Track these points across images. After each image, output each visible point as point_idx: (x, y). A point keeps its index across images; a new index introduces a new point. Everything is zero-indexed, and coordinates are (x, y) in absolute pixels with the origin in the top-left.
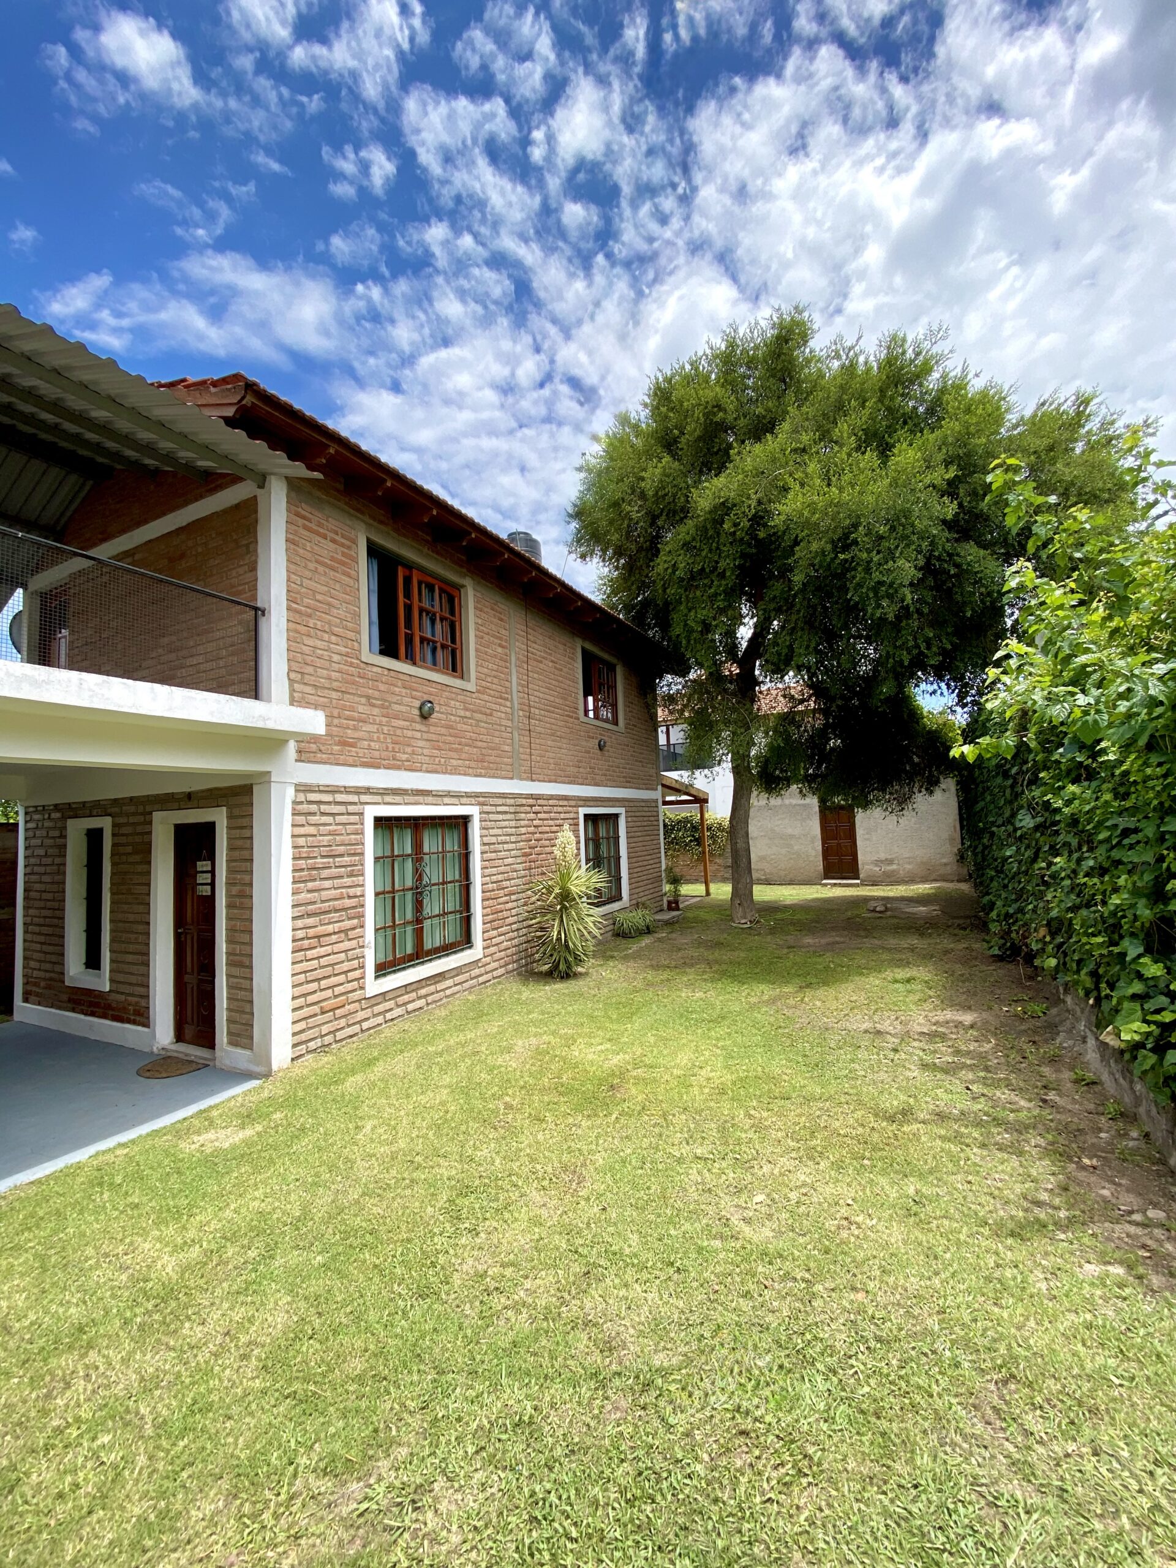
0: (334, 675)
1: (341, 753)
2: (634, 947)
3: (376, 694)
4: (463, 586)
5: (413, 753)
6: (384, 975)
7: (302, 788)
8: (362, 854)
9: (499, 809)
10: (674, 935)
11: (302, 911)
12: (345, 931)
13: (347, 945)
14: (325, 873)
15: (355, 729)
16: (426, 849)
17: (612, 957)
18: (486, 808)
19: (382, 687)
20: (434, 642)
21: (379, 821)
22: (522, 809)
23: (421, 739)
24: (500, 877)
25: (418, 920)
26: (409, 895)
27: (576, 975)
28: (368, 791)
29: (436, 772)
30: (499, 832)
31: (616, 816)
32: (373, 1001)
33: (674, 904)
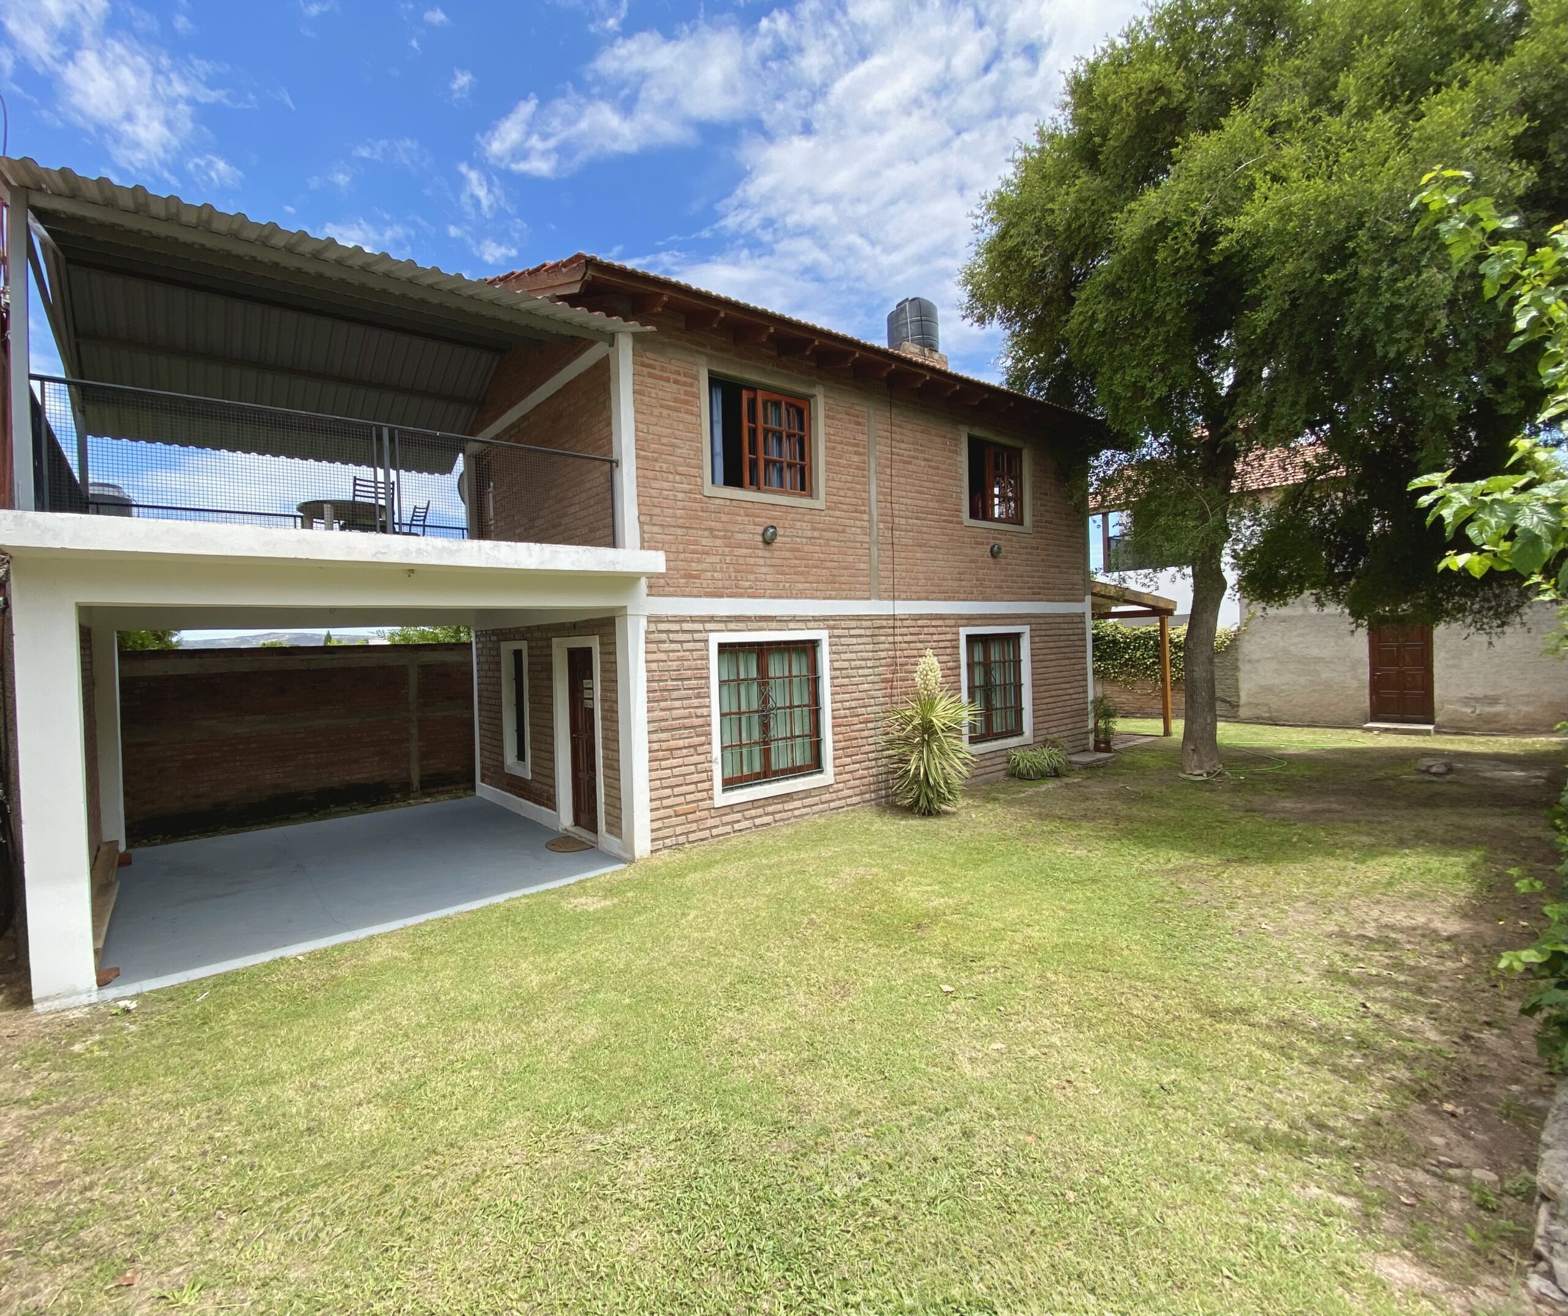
0: (679, 512)
1: (687, 585)
2: (1030, 790)
3: (719, 525)
4: (813, 396)
5: (756, 580)
6: (732, 789)
7: (653, 619)
8: (708, 678)
9: (852, 632)
10: (1089, 782)
11: (657, 726)
12: (695, 747)
13: (696, 759)
14: (675, 694)
15: (699, 561)
16: (771, 674)
17: (995, 799)
18: (836, 632)
19: (724, 518)
20: (781, 463)
21: (723, 648)
22: (882, 631)
23: (765, 565)
24: (853, 704)
25: (766, 742)
26: (755, 718)
27: (939, 814)
28: (712, 619)
29: (780, 597)
30: (853, 656)
31: (1017, 636)
32: (722, 811)
33: (1104, 742)
